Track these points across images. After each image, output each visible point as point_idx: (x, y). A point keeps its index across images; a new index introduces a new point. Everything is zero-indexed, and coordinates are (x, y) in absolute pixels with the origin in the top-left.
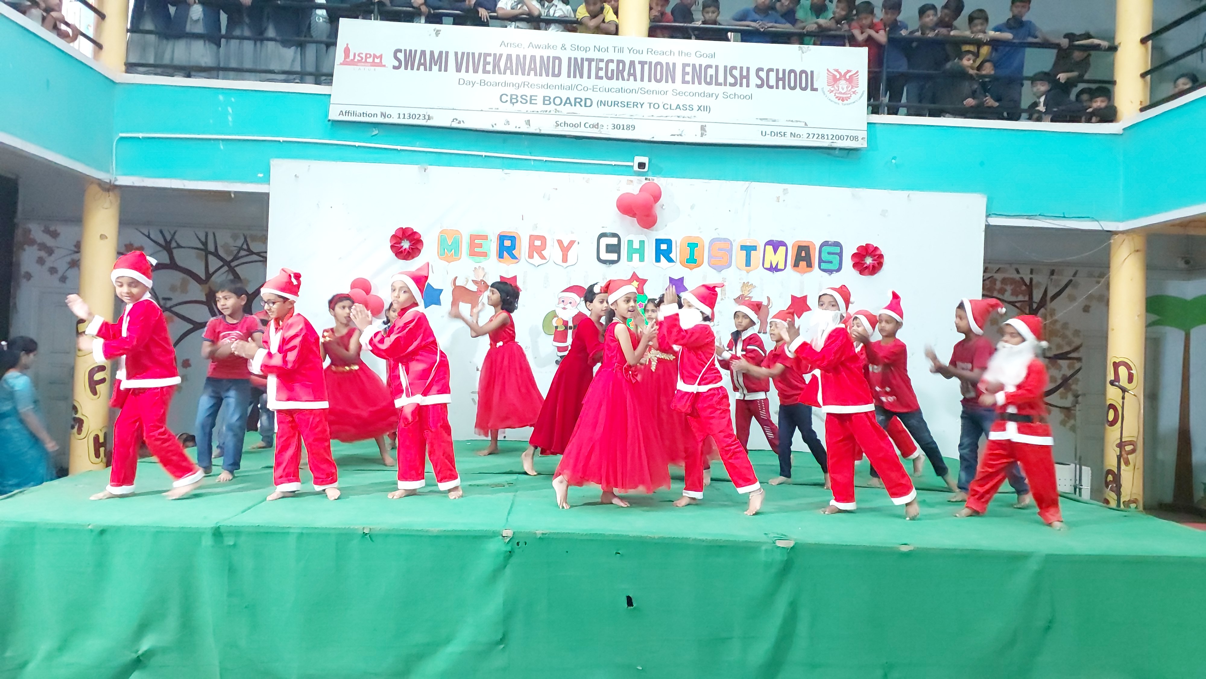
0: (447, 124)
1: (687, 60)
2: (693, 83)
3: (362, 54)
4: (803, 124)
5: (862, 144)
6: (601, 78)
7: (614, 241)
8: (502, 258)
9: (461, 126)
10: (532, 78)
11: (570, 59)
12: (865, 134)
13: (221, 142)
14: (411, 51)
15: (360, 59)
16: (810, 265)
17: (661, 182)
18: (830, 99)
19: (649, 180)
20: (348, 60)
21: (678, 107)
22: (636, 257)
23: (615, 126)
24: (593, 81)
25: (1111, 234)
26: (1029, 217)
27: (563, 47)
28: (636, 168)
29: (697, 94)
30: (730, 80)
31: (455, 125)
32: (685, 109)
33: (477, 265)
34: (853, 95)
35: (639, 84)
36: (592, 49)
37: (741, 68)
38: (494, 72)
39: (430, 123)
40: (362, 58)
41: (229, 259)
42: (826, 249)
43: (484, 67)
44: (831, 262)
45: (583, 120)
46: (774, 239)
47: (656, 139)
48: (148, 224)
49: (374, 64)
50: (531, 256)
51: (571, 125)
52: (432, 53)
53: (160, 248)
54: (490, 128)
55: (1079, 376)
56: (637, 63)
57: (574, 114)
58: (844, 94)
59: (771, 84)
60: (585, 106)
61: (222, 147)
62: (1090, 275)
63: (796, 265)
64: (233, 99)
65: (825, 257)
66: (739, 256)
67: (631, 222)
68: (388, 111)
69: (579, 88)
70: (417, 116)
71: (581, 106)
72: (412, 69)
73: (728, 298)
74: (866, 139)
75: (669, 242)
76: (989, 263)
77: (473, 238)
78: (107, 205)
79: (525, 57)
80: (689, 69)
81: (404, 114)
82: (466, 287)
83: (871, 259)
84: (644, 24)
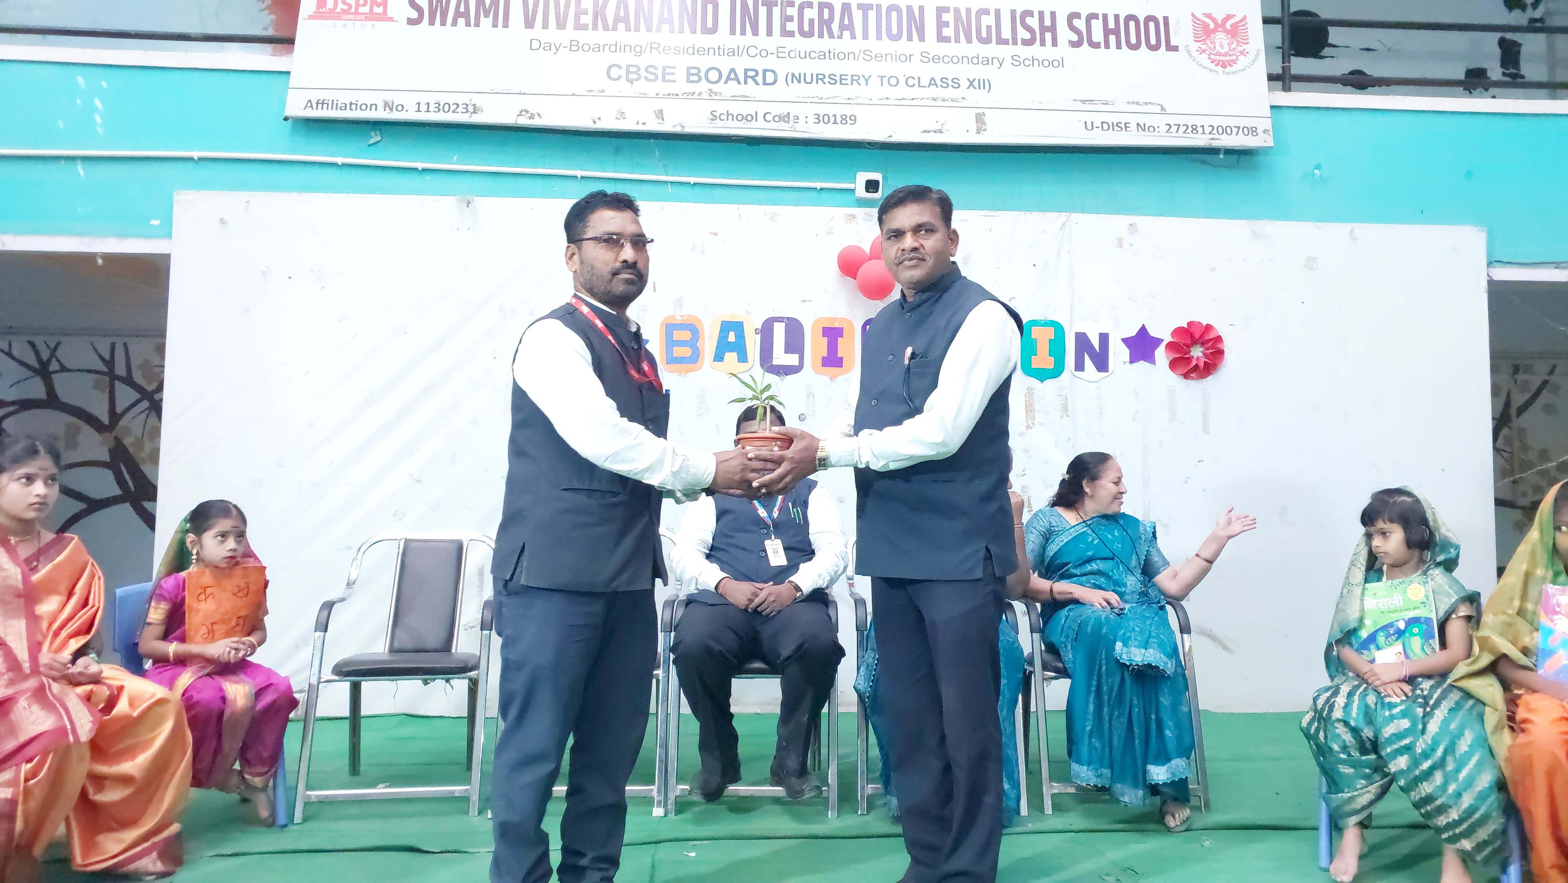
0: (508, 120)
2: (957, 41)
4: (1158, 109)
5: (1265, 141)
6: (791, 34)
9: (537, 122)
10: (665, 37)
11: (733, 2)
12: (1267, 124)
13: (79, 162)
15: (346, 7)
18: (1200, 65)
20: (323, 10)
21: (932, 82)
23: (821, 118)
24: (777, 39)
26: (1556, 265)
28: (861, 191)
29: (965, 60)
30: (1023, 34)
31: (524, 121)
32: (945, 85)
34: (1241, 58)
35: (859, 44)
37: (1041, 14)
38: (595, 27)
39: (477, 119)
40: (350, 6)
43: (577, 18)
45: (762, 108)
47: (896, 139)
48: (10, 331)
49: (371, 16)
51: (740, 118)
53: (31, 373)
56: (854, 7)
57: (744, 98)
58: (1225, 55)
59: (1095, 39)
61: (81, 171)
64: (104, 84)
68: (397, 98)
69: (752, 51)
70: (453, 107)
71: (757, 83)
72: (443, 23)
73: (1040, 423)
74: (1271, 133)
80: (948, 17)
81: (428, 104)
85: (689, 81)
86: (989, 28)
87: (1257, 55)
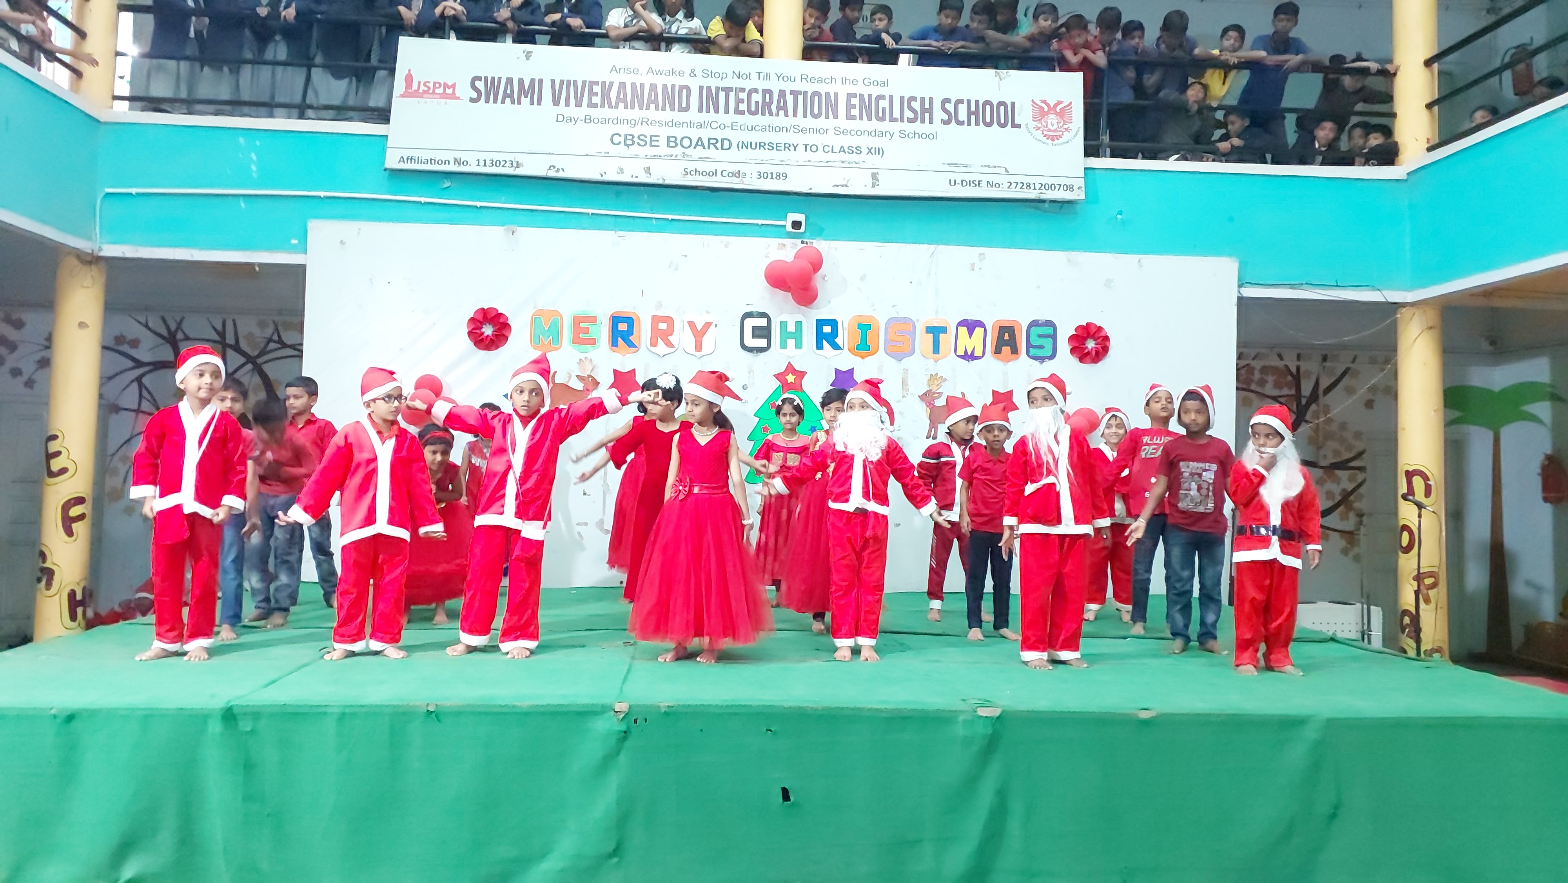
0: (542, 173)
1: (852, 89)
2: (861, 118)
3: (429, 82)
4: (1002, 171)
5: (1078, 195)
6: (742, 113)
7: (763, 322)
8: (617, 346)
9: (561, 175)
10: (652, 114)
11: (701, 88)
12: (1082, 182)
13: (241, 198)
14: (493, 78)
15: (426, 89)
16: (1015, 351)
17: (822, 245)
18: (1036, 139)
19: (807, 243)
20: (410, 91)
21: (842, 150)
22: (791, 343)
23: (762, 175)
24: (732, 116)
25: (1396, 306)
26: (1292, 286)
27: (693, 73)
28: (789, 228)
29: (866, 133)
30: (909, 114)
31: (552, 174)
32: (851, 152)
33: (583, 356)
34: (1066, 133)
35: (790, 121)
36: (730, 75)
37: (923, 99)
38: (603, 106)
39: (519, 171)
40: (429, 88)
41: (254, 353)
42: (1035, 330)
43: (590, 99)
44: (1041, 347)
45: (720, 167)
46: (969, 318)
47: (815, 190)
48: (147, 309)
49: (444, 96)
50: (654, 344)
51: (704, 174)
52: (521, 81)
53: (161, 341)
54: (596, 177)
55: (1362, 490)
56: (788, 93)
57: (708, 159)
58: (1054, 131)
59: (960, 119)
60: (722, 149)
61: (243, 205)
62: (1373, 361)
63: (997, 351)
64: (258, 143)
65: (1035, 341)
66: (924, 341)
67: (785, 298)
68: (464, 157)
69: (714, 125)
70: (503, 163)
71: (717, 149)
72: (495, 101)
73: (912, 394)
75: (833, 323)
76: (1244, 347)
77: (577, 320)
78: (88, 282)
79: (642, 86)
80: (855, 101)
81: (485, 161)
82: (569, 385)
83: (1094, 342)
84: (797, 42)
85: (669, 146)
86: (884, 109)
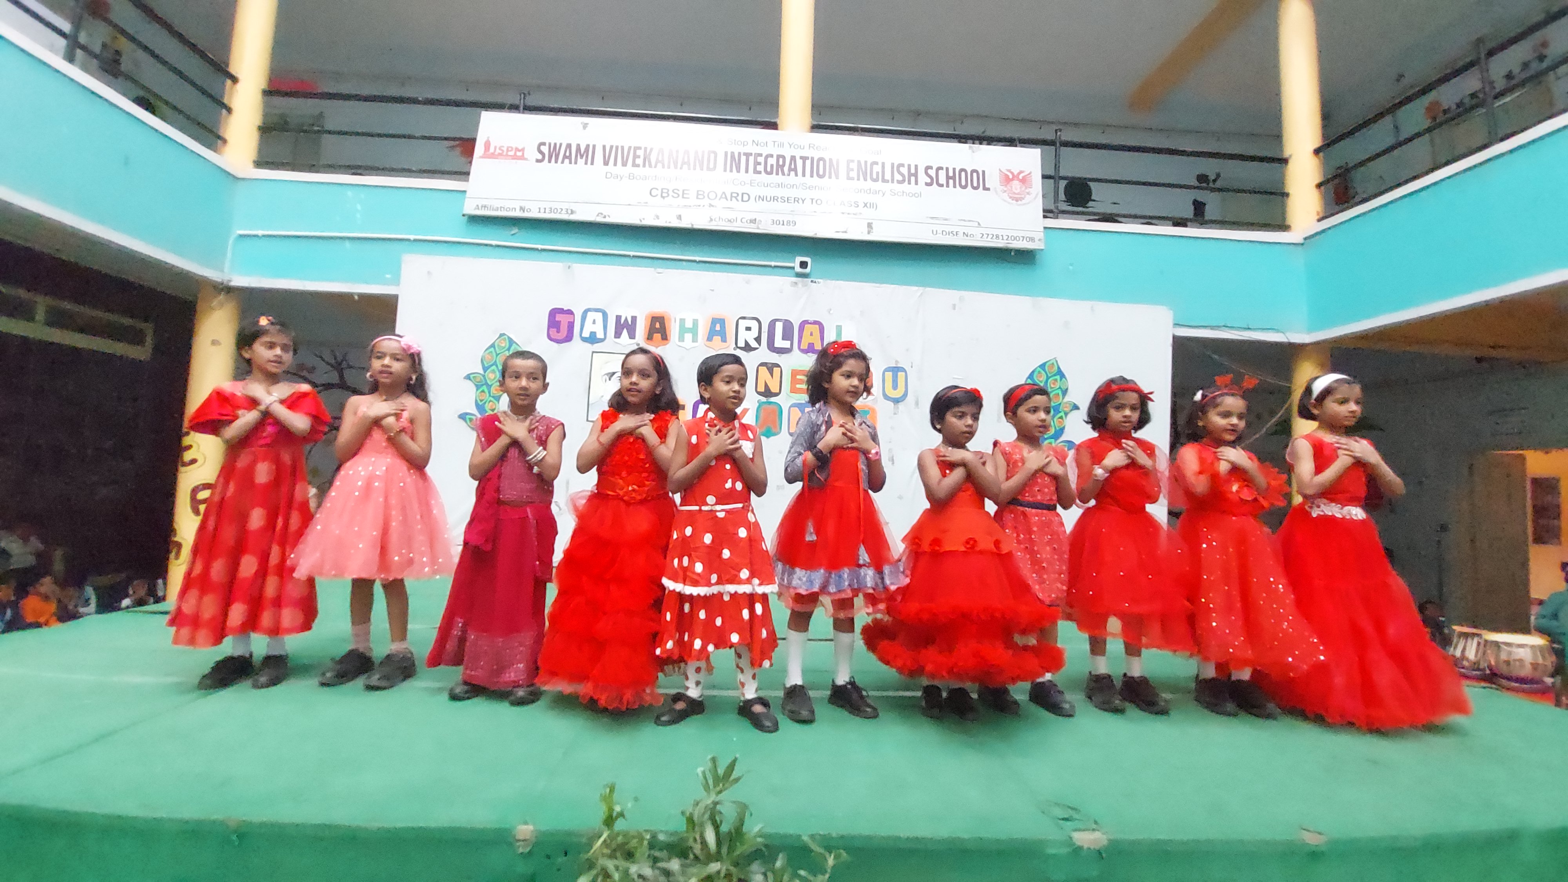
0: (589, 218)
1: (851, 156)
2: (858, 179)
3: (504, 147)
4: (976, 224)
5: (1039, 245)
10: (685, 172)
11: (726, 153)
12: (1042, 237)
13: (347, 240)
14: (555, 144)
15: (500, 152)
17: (828, 284)
18: (1003, 199)
20: (488, 154)
23: (775, 222)
24: (751, 175)
25: (1297, 347)
27: (720, 141)
28: (797, 268)
29: (863, 191)
30: (898, 177)
31: (600, 219)
32: (850, 205)
34: (1028, 196)
35: (800, 179)
36: (750, 143)
37: (909, 166)
38: (644, 166)
39: (573, 217)
40: (503, 151)
43: (634, 161)
45: (740, 215)
47: (819, 236)
49: (515, 157)
51: (727, 220)
52: (578, 146)
56: (798, 159)
57: (730, 209)
58: (1018, 194)
60: (742, 201)
61: (348, 246)
64: (363, 196)
68: (527, 205)
69: (736, 182)
70: (559, 211)
71: (737, 200)
72: (556, 162)
74: (1043, 241)
79: (678, 151)
80: (854, 166)
81: (545, 209)
84: (806, 118)
85: (697, 198)
86: (878, 173)
87: (1037, 194)
